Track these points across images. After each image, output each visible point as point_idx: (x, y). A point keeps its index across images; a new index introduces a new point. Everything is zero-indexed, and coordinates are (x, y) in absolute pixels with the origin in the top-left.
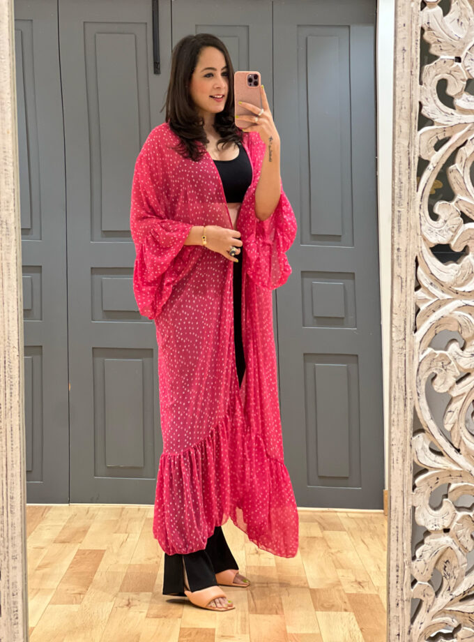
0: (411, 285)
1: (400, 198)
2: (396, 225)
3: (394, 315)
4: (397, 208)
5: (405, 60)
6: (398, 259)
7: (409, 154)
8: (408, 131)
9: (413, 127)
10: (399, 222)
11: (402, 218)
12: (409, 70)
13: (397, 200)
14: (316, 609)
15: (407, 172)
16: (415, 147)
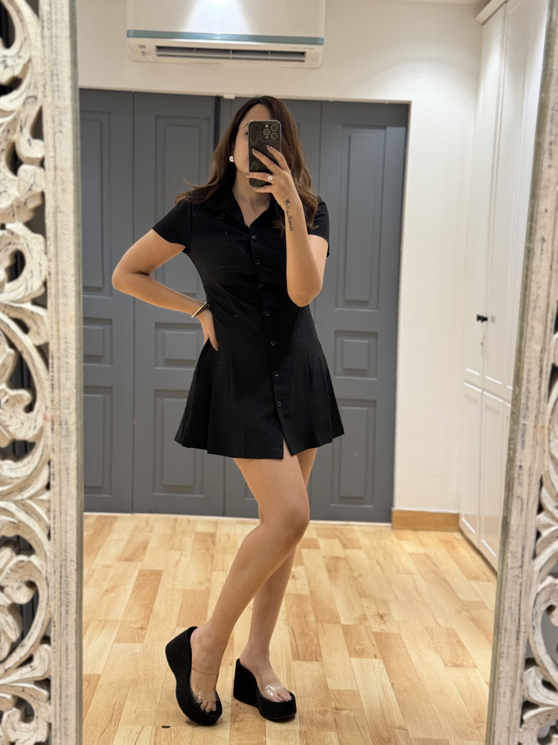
0: (533, 508)
1: (527, 408)
2: (519, 440)
3: (510, 540)
4: (522, 421)
5: (544, 252)
6: (519, 478)
7: (541, 360)
8: (542, 335)
9: (548, 330)
10: (523, 436)
11: (527, 432)
12: (548, 265)
13: (522, 412)
14: (351, 656)
15: (537, 380)
16: (549, 353)
